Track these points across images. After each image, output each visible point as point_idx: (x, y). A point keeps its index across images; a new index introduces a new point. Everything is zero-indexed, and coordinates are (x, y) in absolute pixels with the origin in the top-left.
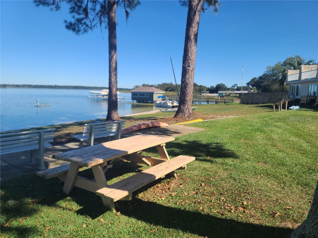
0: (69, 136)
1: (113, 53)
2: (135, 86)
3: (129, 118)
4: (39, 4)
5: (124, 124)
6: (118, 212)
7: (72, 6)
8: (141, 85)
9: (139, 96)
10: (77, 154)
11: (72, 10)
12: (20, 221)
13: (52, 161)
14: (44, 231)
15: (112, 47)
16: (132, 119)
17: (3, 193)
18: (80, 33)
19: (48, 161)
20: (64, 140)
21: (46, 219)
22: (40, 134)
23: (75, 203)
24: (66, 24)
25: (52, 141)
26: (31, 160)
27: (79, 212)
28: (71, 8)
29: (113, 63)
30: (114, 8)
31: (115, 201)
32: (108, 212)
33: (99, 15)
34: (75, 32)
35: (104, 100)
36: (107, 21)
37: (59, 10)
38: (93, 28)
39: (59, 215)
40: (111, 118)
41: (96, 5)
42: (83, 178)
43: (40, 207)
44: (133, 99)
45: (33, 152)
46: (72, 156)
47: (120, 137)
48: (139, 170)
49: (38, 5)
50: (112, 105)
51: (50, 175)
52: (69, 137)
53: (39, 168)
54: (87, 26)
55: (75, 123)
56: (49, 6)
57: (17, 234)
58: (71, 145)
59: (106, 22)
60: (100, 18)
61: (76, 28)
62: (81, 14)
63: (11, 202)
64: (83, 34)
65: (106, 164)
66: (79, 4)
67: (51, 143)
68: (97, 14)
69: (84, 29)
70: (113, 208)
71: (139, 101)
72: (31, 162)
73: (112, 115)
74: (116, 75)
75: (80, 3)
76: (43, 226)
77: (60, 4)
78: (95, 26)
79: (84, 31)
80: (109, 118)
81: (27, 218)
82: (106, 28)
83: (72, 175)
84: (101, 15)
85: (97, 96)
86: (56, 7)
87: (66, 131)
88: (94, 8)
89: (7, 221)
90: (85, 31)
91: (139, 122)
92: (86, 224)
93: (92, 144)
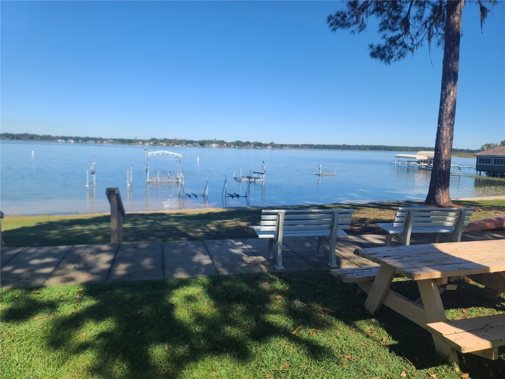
0: (364, 223)
1: (449, 87)
2: (484, 144)
3: (472, 205)
4: (336, 27)
5: (470, 215)
6: (465, 372)
7: (383, 20)
8: (499, 143)
9: (492, 164)
10: (392, 255)
11: (384, 26)
12: (309, 333)
13: (345, 258)
14: (342, 359)
15: (450, 76)
16: (476, 206)
17: (287, 288)
18: (392, 61)
19: (339, 255)
20: (355, 228)
21: (344, 342)
22: (334, 215)
23: (385, 332)
24: (371, 50)
25: (348, 227)
26: (318, 250)
27: (392, 348)
28: (382, 24)
29: (447, 105)
30: (459, 7)
31: (464, 352)
32: (445, 367)
33: (428, 25)
34: (384, 60)
35: (420, 168)
36: (443, 32)
37: (364, 30)
38: (415, 50)
39: (363, 343)
40: (435, 201)
41: (424, 10)
42: (399, 295)
43: (334, 321)
44: (479, 168)
45: (322, 239)
46: (385, 257)
47: (459, 238)
48: (503, 306)
49: (335, 29)
50: (438, 178)
51: (349, 279)
52: (364, 225)
53: (328, 264)
54: (405, 46)
55: (371, 203)
56: (349, 27)
57: (308, 350)
58: (371, 238)
59: (440, 34)
60: (429, 29)
61: (387, 53)
62: (398, 29)
63: (298, 303)
64: (397, 61)
65: (445, 282)
66: (395, 14)
67: (346, 231)
68: (425, 23)
69: (400, 52)
70: (455, 364)
71: (492, 173)
72: (318, 253)
73: (437, 197)
74: (452, 125)
75: (398, 12)
76: (340, 351)
77: (367, 20)
78: (420, 45)
79: (398, 56)
80: (431, 199)
81: (319, 331)
82: (439, 44)
83: (381, 286)
84: (431, 25)
85: (409, 161)
86: (360, 26)
87: (358, 215)
88: (419, 15)
89: (295, 327)
90: (401, 55)
91: (493, 215)
92: (406, 373)
93: (408, 243)
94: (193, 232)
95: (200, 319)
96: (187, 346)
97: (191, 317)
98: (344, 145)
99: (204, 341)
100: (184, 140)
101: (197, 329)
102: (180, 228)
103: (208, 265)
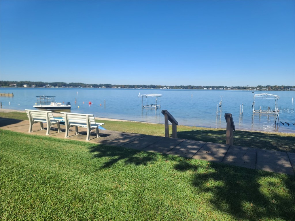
94: (282, 147)
95: (276, 196)
97: (270, 194)
99: (276, 209)
101: (273, 202)
102: (272, 143)
103: (288, 168)
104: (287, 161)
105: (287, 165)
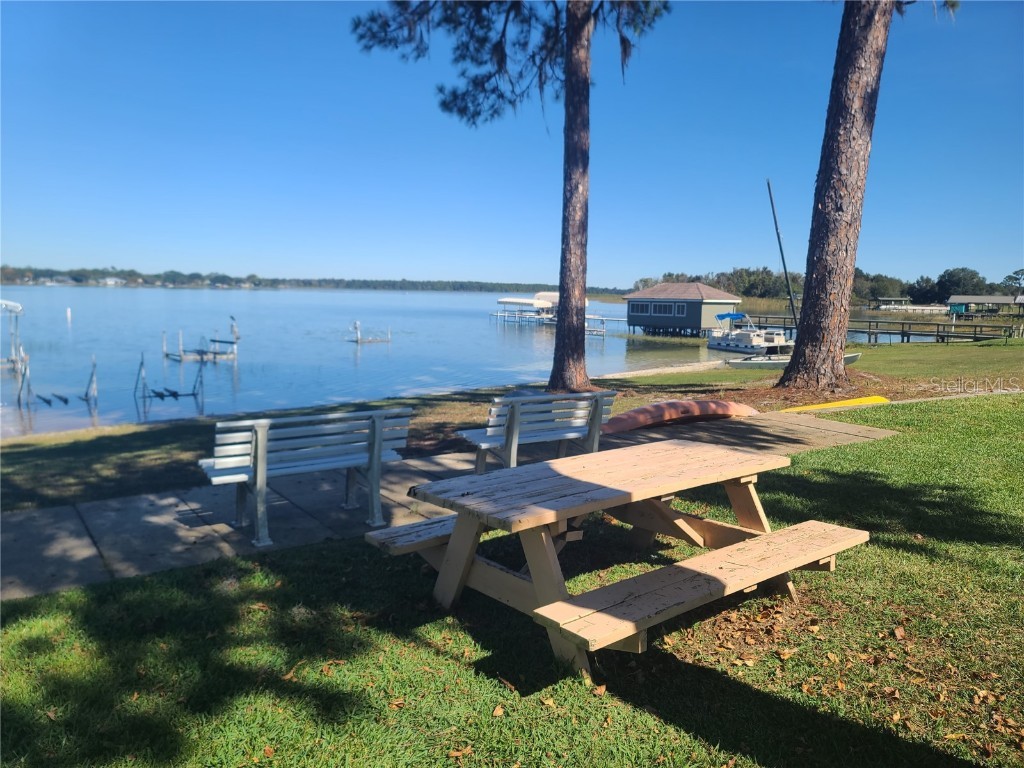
0: (442, 432)
1: (576, 176)
2: (638, 279)
3: (622, 385)
4: (371, 43)
5: (611, 404)
6: (599, 685)
7: (460, 43)
8: (661, 278)
9: (651, 313)
10: (476, 490)
11: (462, 53)
12: (322, 671)
13: (401, 505)
14: (387, 709)
15: (576, 157)
16: (628, 387)
17: (279, 584)
18: (480, 120)
19: (388, 501)
20: (427, 443)
21: (391, 674)
22: (374, 422)
23: (469, 639)
24: (441, 97)
25: (403, 444)
26: (347, 495)
27: (479, 667)
28: (458, 48)
29: (574, 210)
30: (585, 33)
31: (593, 649)
32: (569, 681)
33: (538, 60)
34: (465, 119)
35: (541, 323)
36: (562, 77)
37: (424, 56)
38: (518, 103)
39: (427, 668)
40: (564, 383)
41: (529, 31)
42: (493, 563)
43: (373, 636)
44: (632, 321)
45: (353, 473)
46: (463, 495)
47: (596, 445)
48: (661, 556)
49: (368, 48)
50: (567, 341)
51: (401, 547)
52: (441, 436)
53: (367, 522)
54: (501, 96)
55: (456, 393)
56: (397, 47)
57: (317, 706)
58: (451, 460)
59: (558, 79)
60: (540, 68)
61: (470, 105)
62: (486, 62)
63: (299, 613)
64: (488, 122)
65: (563, 528)
66: (480, 33)
67: (399, 451)
68: (533, 57)
69: (493, 106)
70: (584, 672)
71: (652, 328)
72: (346, 502)
73: (567, 375)
74: (583, 246)
75: (485, 30)
76: (382, 693)
77: (429, 39)
78: (525, 95)
79: (490, 112)
80: (558, 380)
81: (342, 662)
82: (557, 97)
83: (460, 550)
84: (543, 61)
85: (522, 311)
86: (417, 48)
87: (432, 418)
88: (522, 41)
89: (290, 664)
90: (496, 112)
91: (650, 401)
92: (504, 707)
93: (513, 464)
94: (55, 487)
95: (58, 688)
96: (22, 760)
97: (35, 689)
98: (404, 280)
99: (68, 739)
100: (30, 270)
101: (52, 715)
102: (18, 479)
103: (87, 560)
104: (78, 535)
105: (81, 550)
